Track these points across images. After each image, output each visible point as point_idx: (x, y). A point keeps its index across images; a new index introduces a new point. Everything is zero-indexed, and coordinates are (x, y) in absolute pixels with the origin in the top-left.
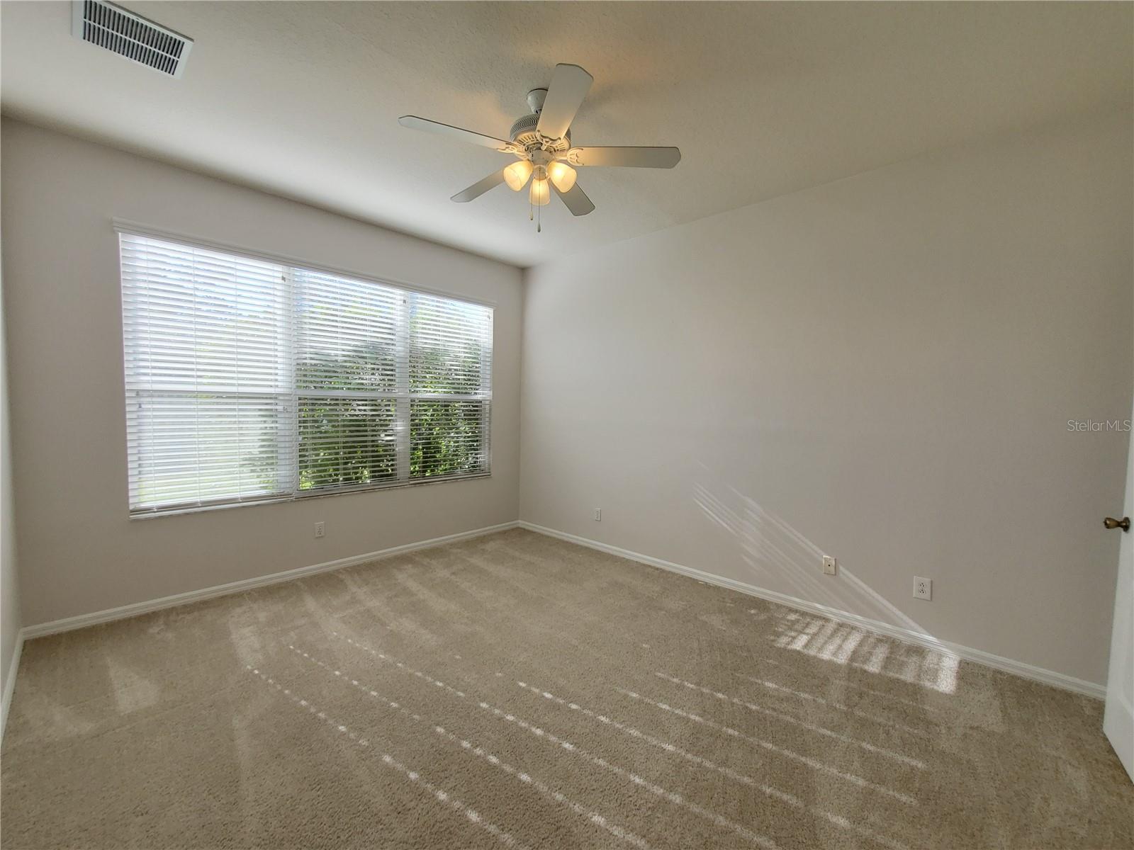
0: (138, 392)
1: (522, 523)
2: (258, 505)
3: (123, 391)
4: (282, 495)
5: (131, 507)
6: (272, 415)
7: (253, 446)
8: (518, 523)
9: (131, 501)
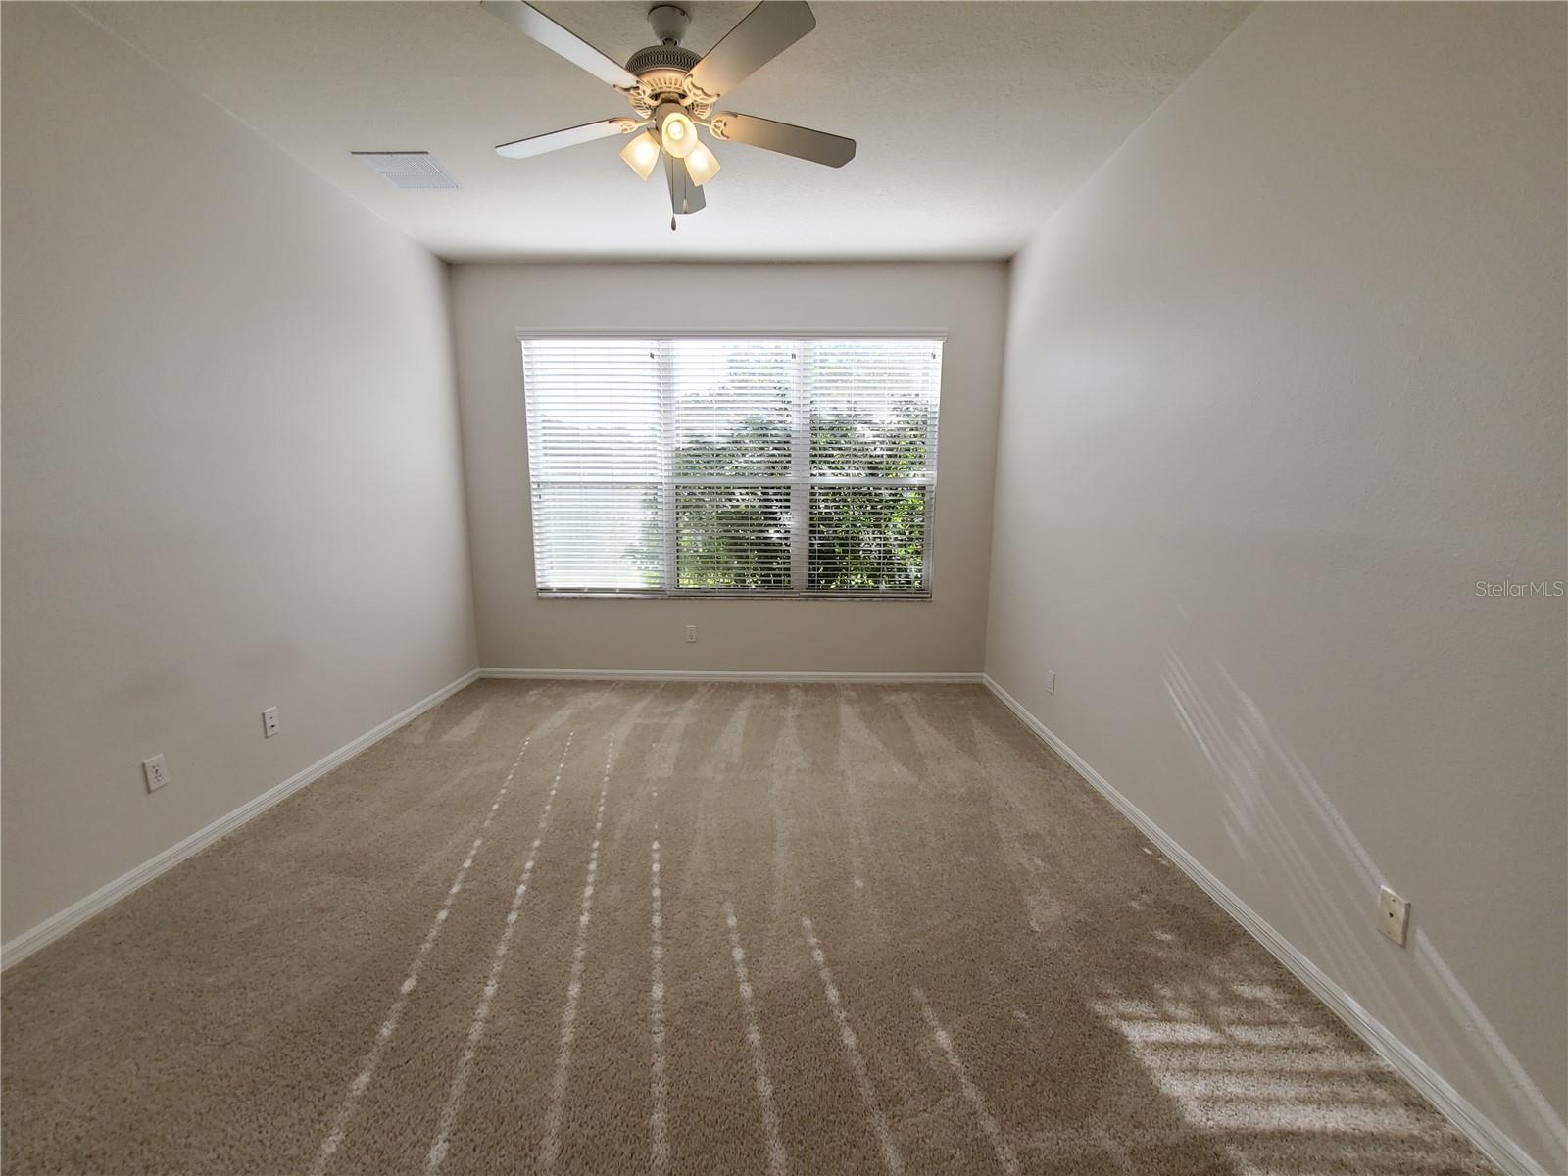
0: (538, 484)
1: (986, 678)
2: (631, 598)
3: (529, 484)
4: (653, 591)
5: (539, 586)
6: (652, 503)
7: (635, 537)
8: (982, 677)
9: (538, 580)
